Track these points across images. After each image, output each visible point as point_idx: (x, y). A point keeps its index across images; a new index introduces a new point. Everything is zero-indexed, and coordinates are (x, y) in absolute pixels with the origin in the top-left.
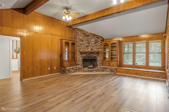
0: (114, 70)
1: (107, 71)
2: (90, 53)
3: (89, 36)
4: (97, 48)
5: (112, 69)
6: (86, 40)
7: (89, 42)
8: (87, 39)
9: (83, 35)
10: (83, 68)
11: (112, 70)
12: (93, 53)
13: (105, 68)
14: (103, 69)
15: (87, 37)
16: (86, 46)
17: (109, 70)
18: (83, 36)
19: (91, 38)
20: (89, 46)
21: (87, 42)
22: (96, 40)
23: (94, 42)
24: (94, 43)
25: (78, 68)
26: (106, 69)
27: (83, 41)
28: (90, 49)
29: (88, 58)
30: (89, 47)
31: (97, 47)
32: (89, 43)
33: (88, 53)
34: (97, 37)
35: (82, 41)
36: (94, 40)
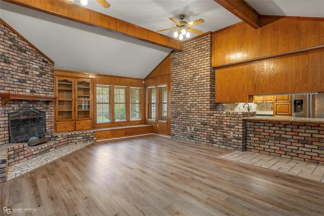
0: (91, 136)
1: (76, 141)
2: (30, 102)
3: (25, 52)
4: (45, 90)
5: (87, 135)
6: (19, 62)
7: (27, 70)
8: (19, 59)
9: (10, 43)
10: (26, 149)
11: (87, 138)
12: (36, 101)
13: (72, 136)
14: (67, 139)
15: (19, 53)
16: (20, 81)
17: (81, 137)
18: (10, 47)
19: (32, 60)
20: (25, 81)
21: (20, 67)
22: (42, 68)
23: (38, 73)
24: (38, 76)
25: (12, 152)
26: (75, 138)
27: (10, 64)
28: (28, 91)
29: (25, 117)
30: (26, 85)
31: (44, 87)
32: (27, 73)
33: (23, 103)
34: (43, 61)
35: (5, 62)
36: (37, 67)
